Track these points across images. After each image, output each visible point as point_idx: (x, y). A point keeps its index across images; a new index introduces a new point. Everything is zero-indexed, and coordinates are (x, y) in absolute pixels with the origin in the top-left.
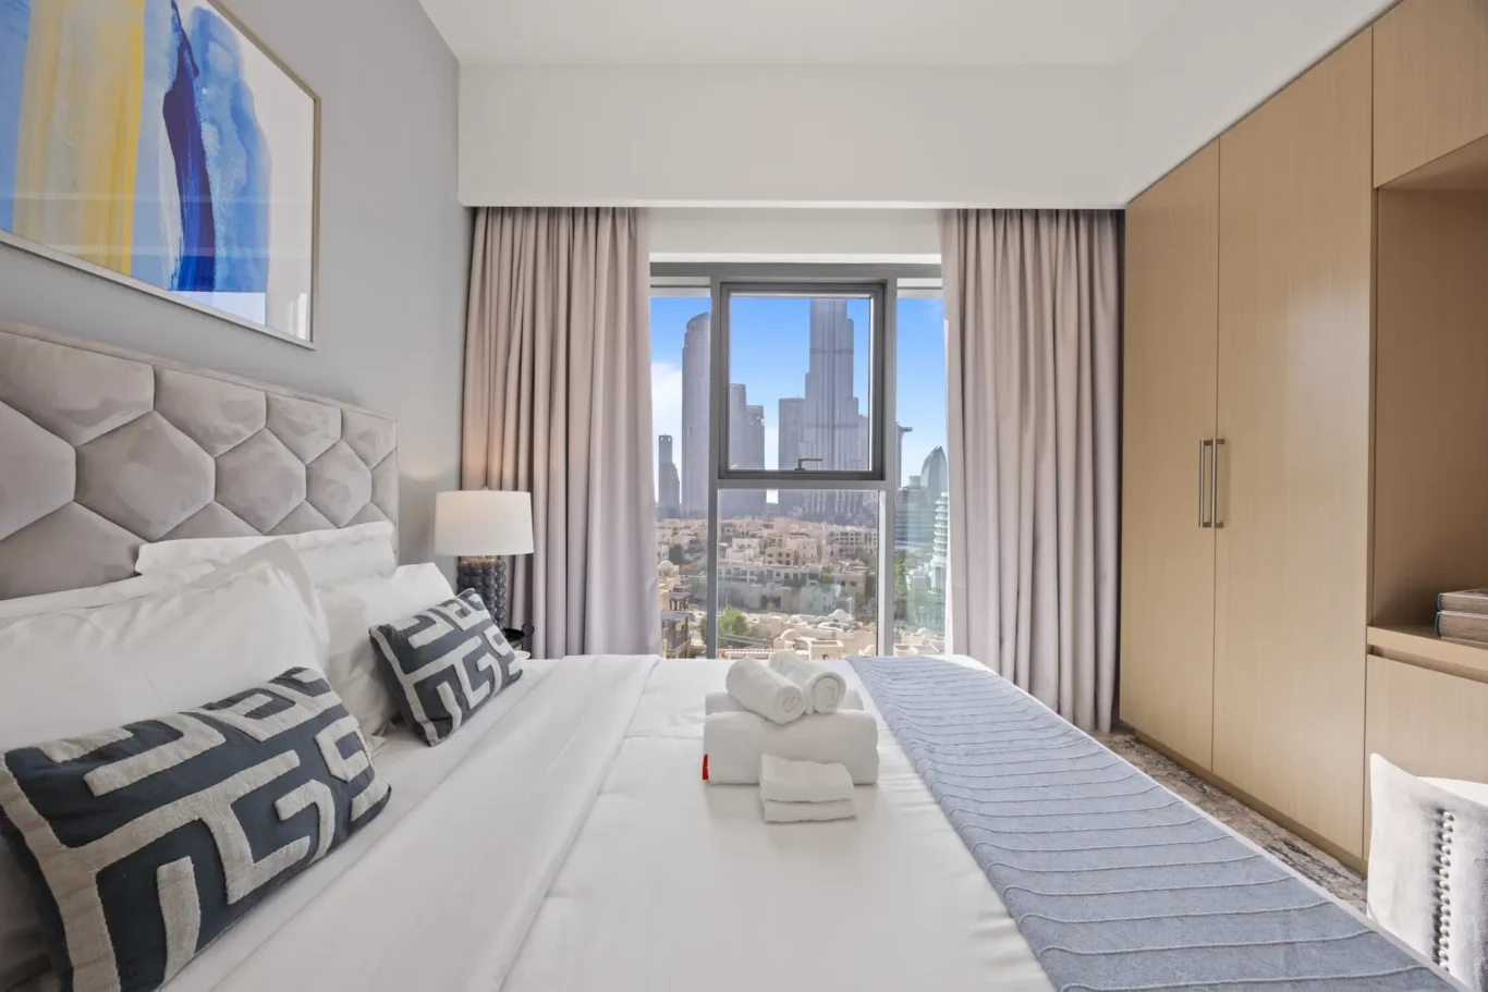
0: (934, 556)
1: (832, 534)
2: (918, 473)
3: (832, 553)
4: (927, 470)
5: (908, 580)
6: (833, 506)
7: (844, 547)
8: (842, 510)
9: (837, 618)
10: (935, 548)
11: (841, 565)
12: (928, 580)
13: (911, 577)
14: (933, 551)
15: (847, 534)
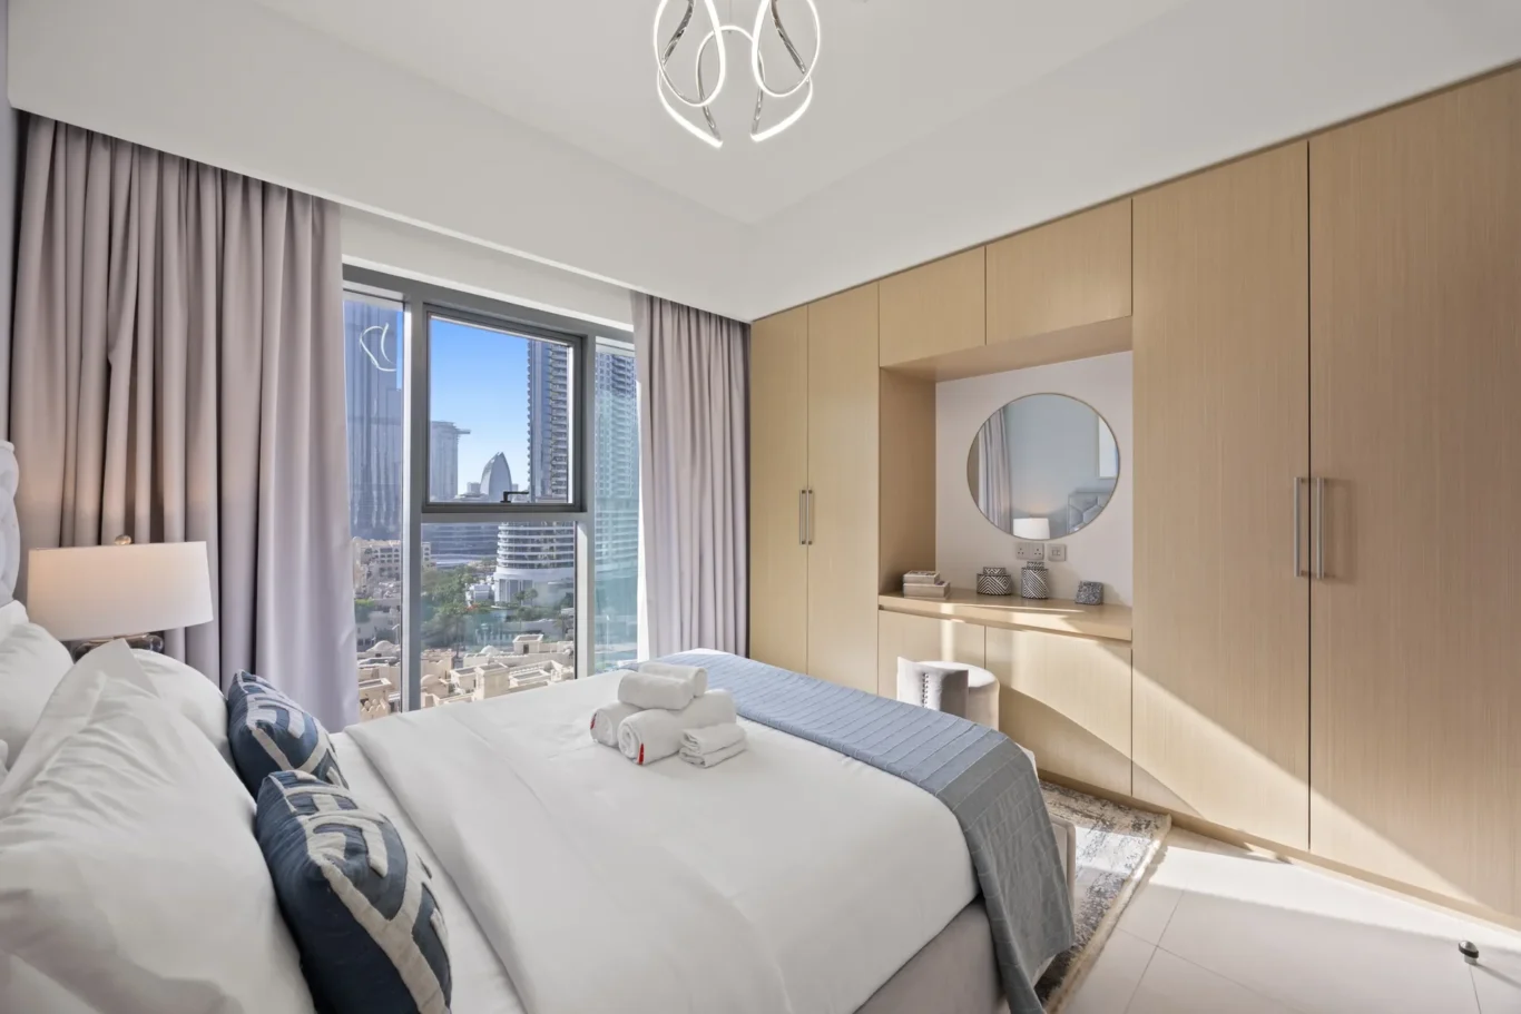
0: (498, 568)
1: (369, 551)
2: (479, 481)
3: (369, 575)
4: (488, 476)
5: (468, 597)
6: (369, 517)
7: (386, 565)
8: (382, 521)
9: (379, 651)
10: (498, 560)
11: (383, 587)
12: (491, 597)
13: (472, 593)
14: (496, 563)
15: (390, 550)
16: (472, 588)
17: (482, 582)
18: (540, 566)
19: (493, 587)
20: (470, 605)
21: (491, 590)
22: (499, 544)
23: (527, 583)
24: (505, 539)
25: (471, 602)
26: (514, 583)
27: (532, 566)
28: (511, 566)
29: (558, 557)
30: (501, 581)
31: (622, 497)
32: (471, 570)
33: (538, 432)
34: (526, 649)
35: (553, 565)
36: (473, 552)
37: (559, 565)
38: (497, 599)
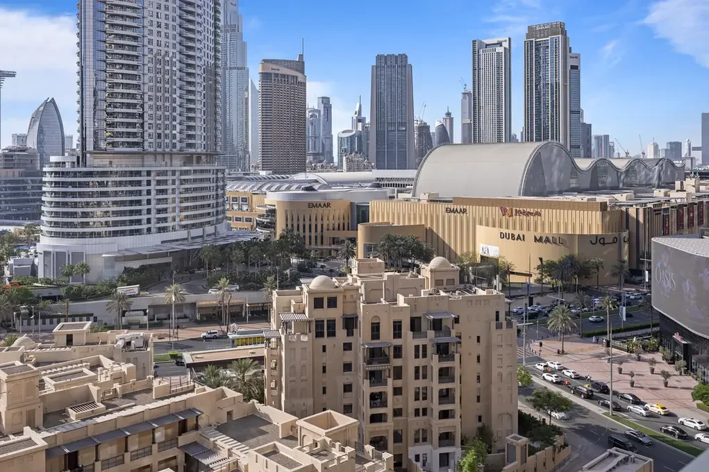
16: (11, 261)
17: (23, 254)
18: (92, 235)
19: (36, 261)
20: (8, 283)
21: (33, 265)
22: (43, 208)
23: (77, 256)
24: (51, 203)
25: (10, 279)
26: (60, 256)
27: (83, 235)
28: (57, 235)
29: (115, 223)
30: (46, 254)
31: (192, 150)
32: (13, 239)
33: (90, 73)
34: (70, 341)
35: (110, 234)
36: (17, 217)
37: (115, 233)
38: (41, 275)
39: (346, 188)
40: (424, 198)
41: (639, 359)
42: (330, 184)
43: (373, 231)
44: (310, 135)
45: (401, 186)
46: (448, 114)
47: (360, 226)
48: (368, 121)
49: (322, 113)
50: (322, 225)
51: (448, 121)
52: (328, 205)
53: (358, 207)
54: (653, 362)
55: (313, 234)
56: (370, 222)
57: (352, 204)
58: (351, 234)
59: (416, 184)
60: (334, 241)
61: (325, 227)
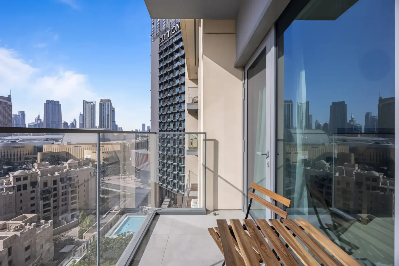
39: (32, 141)
40: (66, 144)
41: (129, 177)
42: (24, 140)
43: (44, 155)
44: (14, 123)
45: (57, 140)
46: (75, 120)
47: (38, 153)
48: (43, 120)
49: (21, 116)
50: (20, 154)
51: (75, 122)
52: (24, 147)
53: (38, 147)
54: (131, 177)
55: (16, 157)
56: (43, 151)
57: (35, 146)
58: (35, 156)
59: (62, 139)
60: (26, 159)
61: (22, 154)
